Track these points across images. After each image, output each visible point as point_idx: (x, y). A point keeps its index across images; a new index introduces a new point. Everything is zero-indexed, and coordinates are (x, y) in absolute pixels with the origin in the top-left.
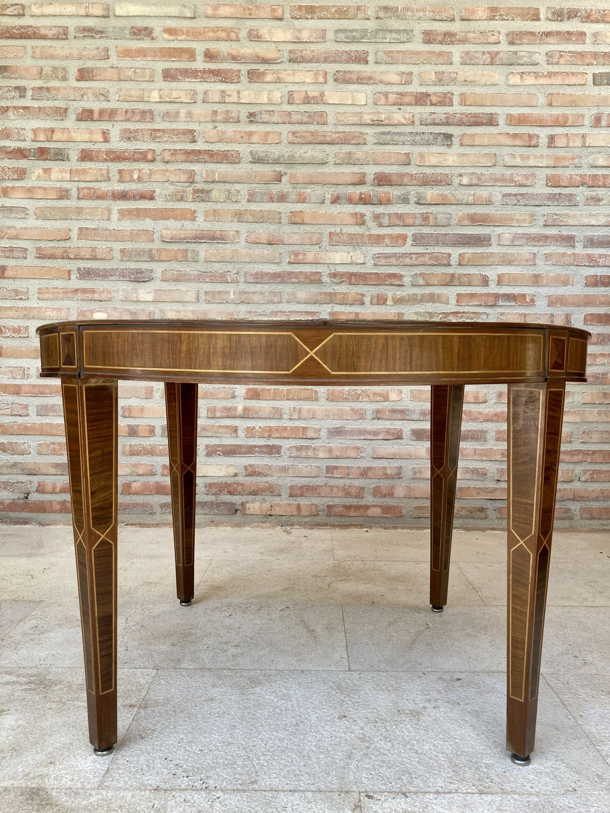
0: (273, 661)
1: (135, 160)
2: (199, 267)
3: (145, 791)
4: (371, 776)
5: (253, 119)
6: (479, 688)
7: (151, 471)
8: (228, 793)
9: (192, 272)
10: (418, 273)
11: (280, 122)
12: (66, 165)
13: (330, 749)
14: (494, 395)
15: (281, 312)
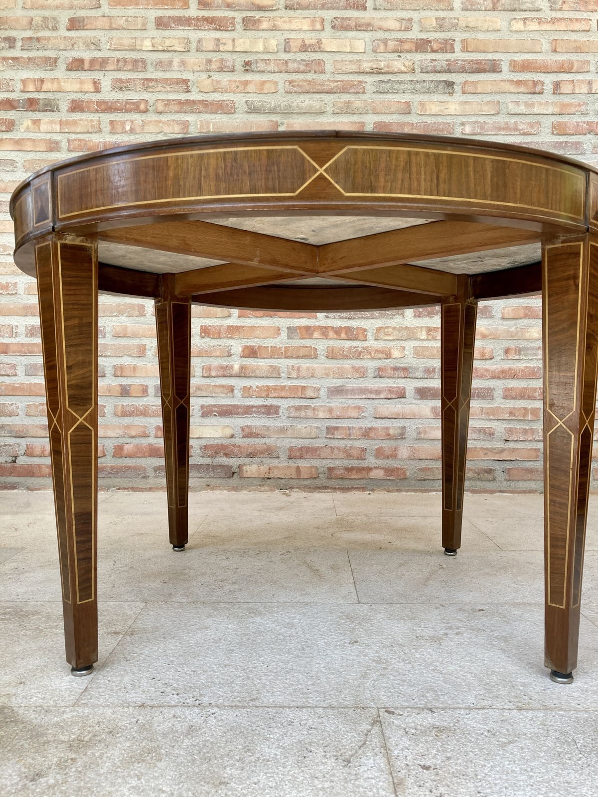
0: (274, 595)
1: (127, 111)
3: (128, 707)
4: (390, 694)
5: (249, 68)
6: (505, 617)
7: (144, 432)
8: (225, 709)
11: (276, 70)
12: (56, 116)
13: (341, 670)
14: (500, 351)
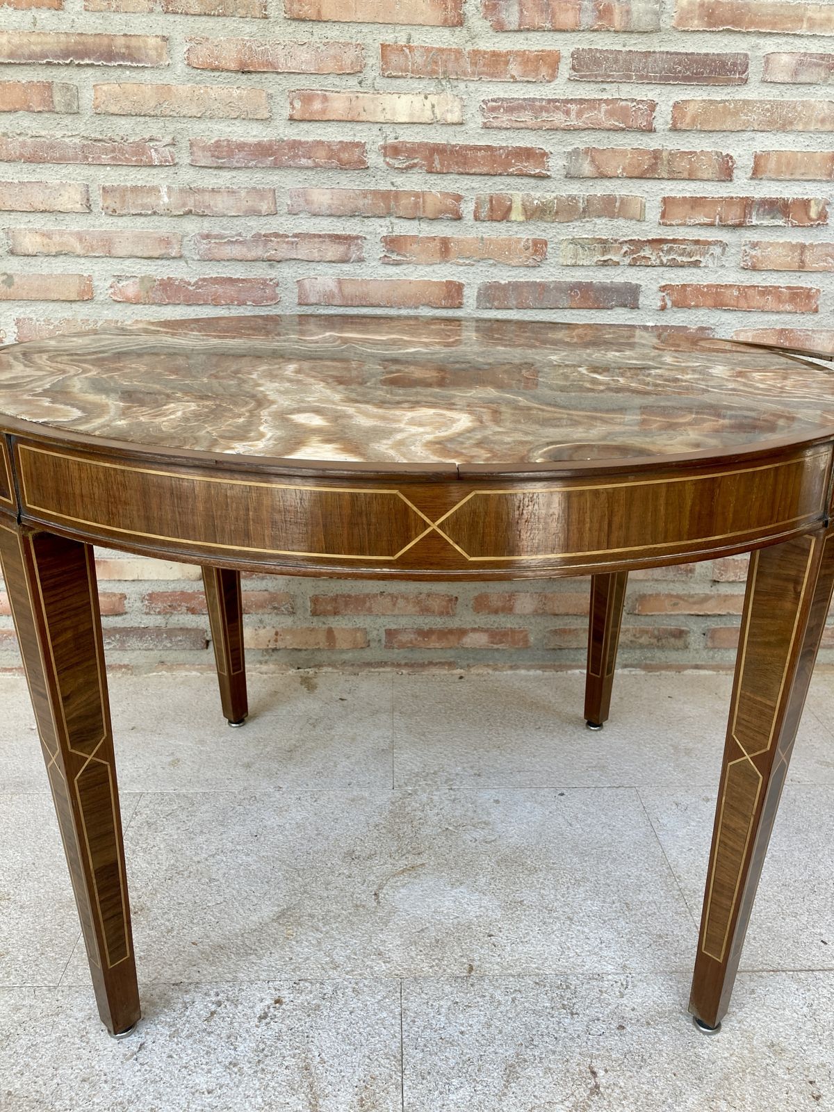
2: (83, 127)
9: (67, 140)
10: (582, 147)
15: (276, 235)
